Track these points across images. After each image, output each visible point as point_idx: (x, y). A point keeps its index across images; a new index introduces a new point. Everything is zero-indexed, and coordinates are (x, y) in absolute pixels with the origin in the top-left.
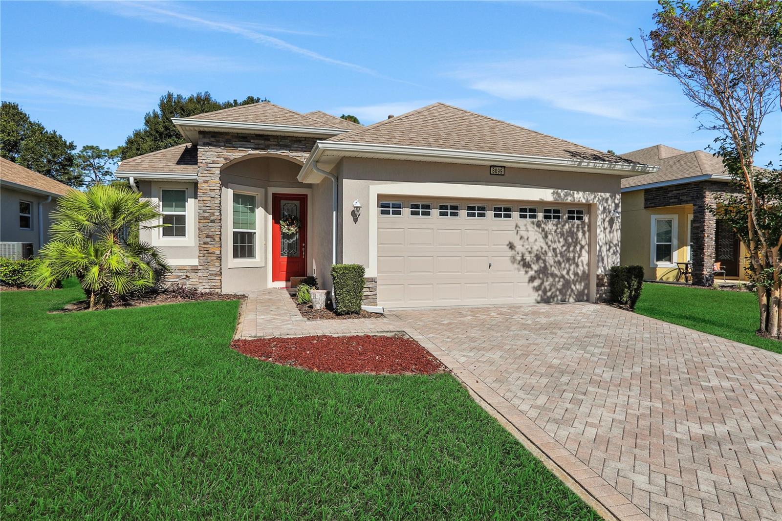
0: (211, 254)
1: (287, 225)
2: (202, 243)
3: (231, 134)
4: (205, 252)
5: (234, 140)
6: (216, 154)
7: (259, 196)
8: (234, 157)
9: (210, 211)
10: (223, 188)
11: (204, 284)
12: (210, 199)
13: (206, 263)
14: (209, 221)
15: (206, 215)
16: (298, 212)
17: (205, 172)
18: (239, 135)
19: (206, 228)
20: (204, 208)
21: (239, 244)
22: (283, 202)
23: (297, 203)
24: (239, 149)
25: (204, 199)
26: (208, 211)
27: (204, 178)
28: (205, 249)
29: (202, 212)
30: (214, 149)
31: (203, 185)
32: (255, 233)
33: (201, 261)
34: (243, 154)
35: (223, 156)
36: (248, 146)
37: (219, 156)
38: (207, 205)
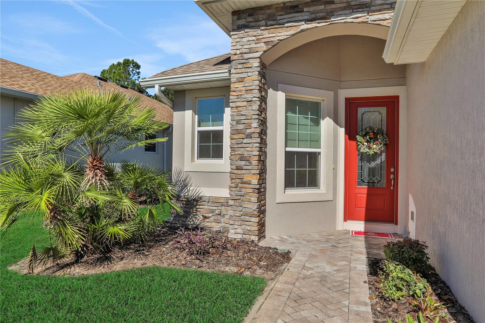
0: (245, 183)
1: (368, 142)
2: (234, 167)
3: (274, 7)
4: (238, 181)
5: (280, 13)
6: (254, 38)
7: (325, 101)
8: (278, 38)
9: (246, 121)
10: (270, 91)
11: (236, 227)
12: (245, 103)
13: (239, 197)
14: (244, 136)
15: (241, 127)
16: (385, 122)
17: (240, 66)
18: (286, 5)
19: (240, 146)
20: (238, 118)
21: (295, 169)
22: (361, 110)
23: (383, 110)
24: (286, 25)
25: (238, 104)
26: (243, 121)
27: (238, 76)
28: (238, 176)
29: (234, 123)
30: (251, 32)
31: (237, 85)
32: (319, 153)
33: (233, 193)
34: (292, 32)
35: (264, 40)
36: (301, 18)
37: (258, 41)
38: (242, 113)
